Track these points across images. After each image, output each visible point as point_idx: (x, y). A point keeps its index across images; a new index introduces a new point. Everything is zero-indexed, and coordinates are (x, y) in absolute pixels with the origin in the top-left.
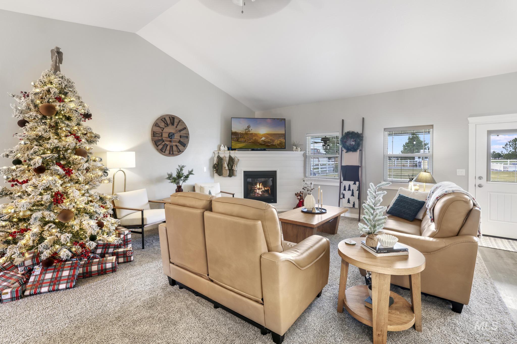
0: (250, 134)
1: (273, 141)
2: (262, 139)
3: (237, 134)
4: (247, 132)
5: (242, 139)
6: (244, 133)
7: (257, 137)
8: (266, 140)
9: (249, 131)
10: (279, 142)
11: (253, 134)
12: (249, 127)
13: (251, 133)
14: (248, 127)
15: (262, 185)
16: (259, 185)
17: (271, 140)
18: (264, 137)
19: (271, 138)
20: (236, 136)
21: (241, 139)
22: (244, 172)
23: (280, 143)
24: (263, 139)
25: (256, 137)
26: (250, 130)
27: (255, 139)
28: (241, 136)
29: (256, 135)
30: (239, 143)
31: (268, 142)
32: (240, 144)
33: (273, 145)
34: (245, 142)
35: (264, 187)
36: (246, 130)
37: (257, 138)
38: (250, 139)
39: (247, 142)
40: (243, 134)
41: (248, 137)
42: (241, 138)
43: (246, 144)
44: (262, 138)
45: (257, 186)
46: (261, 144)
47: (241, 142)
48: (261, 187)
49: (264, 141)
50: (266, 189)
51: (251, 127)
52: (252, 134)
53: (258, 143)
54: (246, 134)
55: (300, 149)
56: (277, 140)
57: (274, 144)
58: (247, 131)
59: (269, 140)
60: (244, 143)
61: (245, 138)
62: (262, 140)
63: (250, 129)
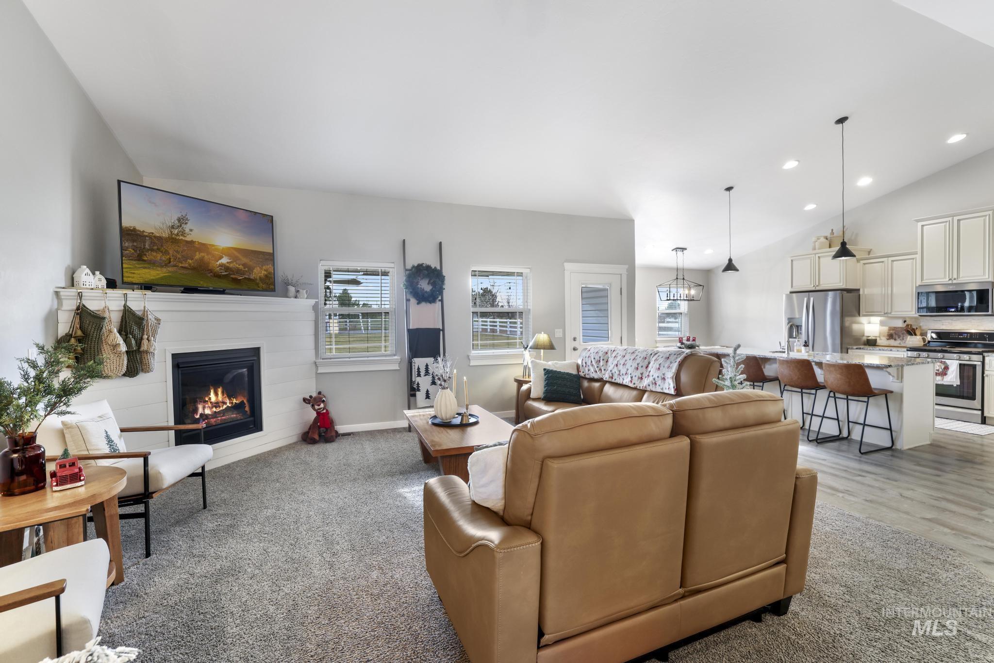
0: (187, 242)
1: (251, 269)
2: (220, 261)
3: (137, 235)
4: (177, 235)
5: (158, 256)
6: (165, 235)
7: (208, 253)
8: (231, 265)
9: (183, 234)
10: (263, 272)
11: (196, 245)
12: (182, 221)
13: (188, 238)
14: (179, 220)
15: (223, 393)
16: (216, 394)
17: (244, 265)
18: (225, 255)
19: (245, 260)
20: (134, 241)
21: (155, 254)
22: (174, 356)
23: (266, 276)
24: (224, 260)
25: (202, 254)
26: (187, 230)
27: (202, 260)
28: (153, 243)
29: (204, 247)
30: (145, 268)
31: (238, 271)
32: (147, 271)
33: (249, 279)
34: (168, 263)
35: (230, 397)
36: (173, 227)
37: (206, 257)
38: (185, 258)
39: (175, 266)
40: (160, 238)
41: (177, 252)
42: (152, 250)
43: (170, 272)
44: (221, 258)
45: (210, 399)
46: (218, 276)
47: (152, 264)
48: (220, 397)
49: (226, 268)
50: (234, 401)
51: (189, 223)
52: (192, 242)
53: (211, 271)
54: (173, 240)
55: (306, 292)
56: (258, 268)
57: (252, 277)
58: (176, 231)
59: (241, 267)
60: (162, 267)
61: (166, 253)
62: (221, 265)
63: (187, 228)
